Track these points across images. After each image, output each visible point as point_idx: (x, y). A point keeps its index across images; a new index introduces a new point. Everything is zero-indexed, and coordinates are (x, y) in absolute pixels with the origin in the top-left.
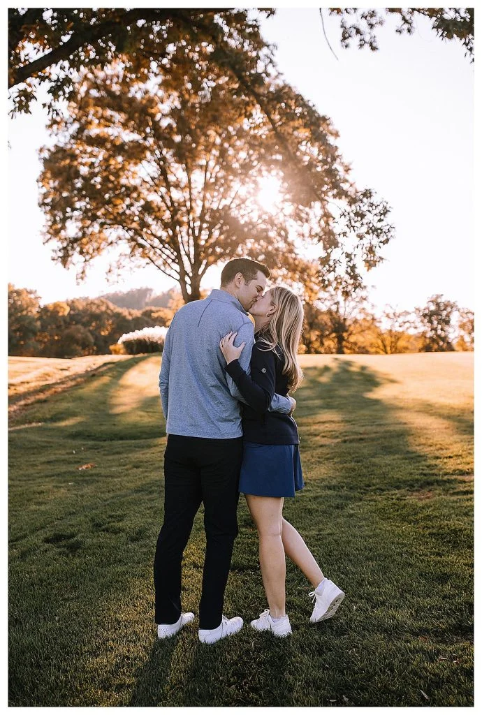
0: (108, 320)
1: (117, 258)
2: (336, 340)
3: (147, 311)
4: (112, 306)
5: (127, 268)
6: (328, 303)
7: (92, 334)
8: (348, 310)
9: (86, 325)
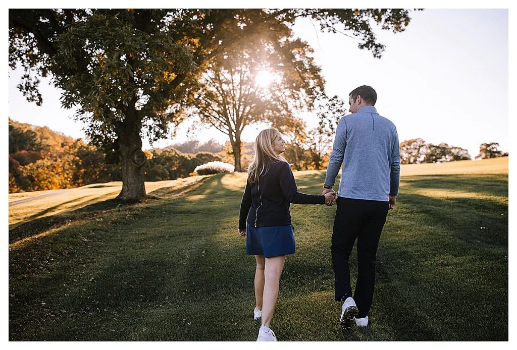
0: (176, 161)
1: (192, 124)
2: (315, 166)
3: (199, 154)
4: (178, 152)
5: (198, 129)
6: (309, 144)
7: (168, 170)
8: (321, 148)
9: (163, 164)
